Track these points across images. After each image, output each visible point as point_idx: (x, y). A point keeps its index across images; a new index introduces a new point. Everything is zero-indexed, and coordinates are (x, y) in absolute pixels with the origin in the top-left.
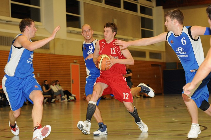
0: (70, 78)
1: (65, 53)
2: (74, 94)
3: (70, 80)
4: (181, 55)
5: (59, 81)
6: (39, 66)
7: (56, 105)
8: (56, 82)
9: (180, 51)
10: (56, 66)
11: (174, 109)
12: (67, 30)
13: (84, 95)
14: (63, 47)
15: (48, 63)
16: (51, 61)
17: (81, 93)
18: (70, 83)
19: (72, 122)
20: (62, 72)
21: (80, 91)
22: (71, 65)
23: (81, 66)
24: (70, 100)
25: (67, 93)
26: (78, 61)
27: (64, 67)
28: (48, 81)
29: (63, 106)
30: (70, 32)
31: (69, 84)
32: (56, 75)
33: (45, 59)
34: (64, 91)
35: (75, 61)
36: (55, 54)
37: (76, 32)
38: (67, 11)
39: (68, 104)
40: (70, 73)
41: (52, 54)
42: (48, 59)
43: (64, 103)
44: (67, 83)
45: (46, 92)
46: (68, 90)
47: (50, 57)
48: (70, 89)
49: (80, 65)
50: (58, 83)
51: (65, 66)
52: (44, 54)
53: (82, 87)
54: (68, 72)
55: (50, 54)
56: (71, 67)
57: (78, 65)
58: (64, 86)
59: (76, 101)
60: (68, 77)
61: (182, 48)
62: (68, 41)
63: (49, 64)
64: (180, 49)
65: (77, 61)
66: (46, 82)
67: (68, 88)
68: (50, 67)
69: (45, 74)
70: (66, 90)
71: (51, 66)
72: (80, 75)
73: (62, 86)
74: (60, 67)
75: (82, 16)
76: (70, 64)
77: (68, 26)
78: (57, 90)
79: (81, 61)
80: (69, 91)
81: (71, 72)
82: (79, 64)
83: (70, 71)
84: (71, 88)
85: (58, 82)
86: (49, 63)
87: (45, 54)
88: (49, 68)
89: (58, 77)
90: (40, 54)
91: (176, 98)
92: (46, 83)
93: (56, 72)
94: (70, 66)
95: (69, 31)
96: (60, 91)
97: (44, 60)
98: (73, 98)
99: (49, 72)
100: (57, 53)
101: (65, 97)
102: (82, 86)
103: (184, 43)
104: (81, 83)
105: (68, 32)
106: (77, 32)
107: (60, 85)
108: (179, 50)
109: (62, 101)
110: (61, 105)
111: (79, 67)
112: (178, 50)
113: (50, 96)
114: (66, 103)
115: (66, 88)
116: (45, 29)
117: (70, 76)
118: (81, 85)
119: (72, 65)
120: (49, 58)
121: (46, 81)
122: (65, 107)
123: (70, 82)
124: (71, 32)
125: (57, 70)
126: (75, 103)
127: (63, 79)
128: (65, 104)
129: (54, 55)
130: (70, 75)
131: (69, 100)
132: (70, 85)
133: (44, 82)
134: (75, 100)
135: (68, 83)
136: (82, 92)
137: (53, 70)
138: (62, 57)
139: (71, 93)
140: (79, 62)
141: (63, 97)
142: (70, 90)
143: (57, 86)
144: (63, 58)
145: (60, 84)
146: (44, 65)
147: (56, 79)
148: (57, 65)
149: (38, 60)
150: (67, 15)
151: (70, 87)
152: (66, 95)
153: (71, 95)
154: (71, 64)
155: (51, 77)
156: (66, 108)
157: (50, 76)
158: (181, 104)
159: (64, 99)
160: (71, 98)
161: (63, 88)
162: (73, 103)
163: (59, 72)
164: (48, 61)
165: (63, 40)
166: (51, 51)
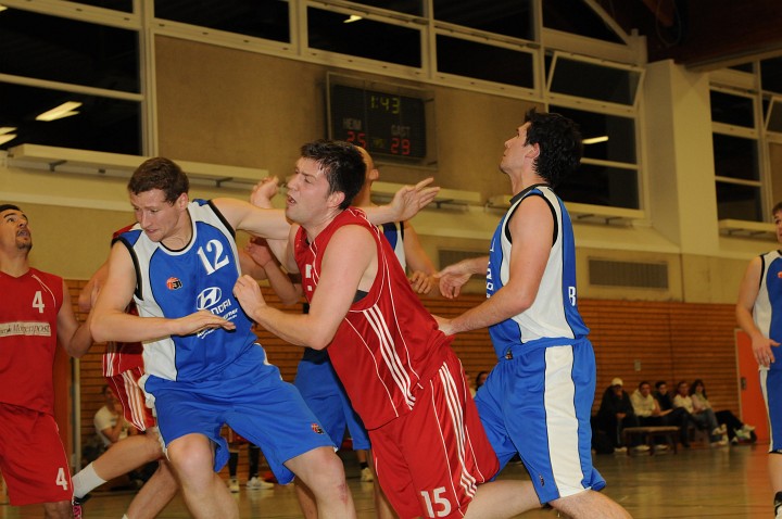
0: (735, 373)
3: (736, 379)
5: (704, 382)
6: (638, 338)
12: (720, 229)
14: (709, 280)
15: (664, 331)
16: (673, 322)
18: (737, 389)
20: (710, 355)
22: (736, 334)
24: (739, 439)
27: (716, 339)
28: (669, 383)
29: (718, 460)
30: (729, 234)
31: (733, 392)
32: (691, 366)
33: (656, 316)
34: (717, 414)
36: (683, 303)
37: (747, 234)
38: (718, 173)
39: (732, 454)
40: (734, 358)
41: (677, 302)
42: (664, 317)
44: (724, 387)
47: (671, 311)
48: (737, 405)
50: (699, 388)
51: (718, 336)
52: (651, 302)
54: (730, 355)
55: (670, 302)
56: (736, 339)
58: (717, 398)
59: (757, 442)
60: (728, 371)
62: (722, 261)
63: (667, 333)
66: (663, 386)
67: (728, 405)
68: (670, 341)
71: (673, 339)
73: (711, 398)
74: (703, 339)
75: (765, 184)
76: (733, 331)
77: (721, 217)
80: (734, 413)
81: (737, 355)
83: (734, 352)
84: (740, 402)
85: (702, 385)
86: (667, 328)
87: (656, 302)
88: (668, 344)
90: (640, 304)
92: (664, 389)
93: (689, 355)
94: (733, 336)
95: (727, 232)
97: (652, 319)
98: (748, 435)
99: (669, 355)
100: (691, 297)
101: (721, 430)
105: (722, 235)
106: (752, 234)
107: (705, 397)
109: (713, 445)
110: (711, 455)
113: (675, 428)
114: (726, 450)
115: (723, 403)
116: (652, 227)
117: (735, 368)
119: (739, 333)
120: (668, 314)
121: (663, 383)
122: (723, 463)
123: (736, 384)
124: (733, 233)
125: (695, 349)
126: (753, 449)
127: (714, 377)
128: (723, 454)
129: (684, 305)
130: (735, 363)
131: (735, 439)
132: (737, 394)
134: (752, 440)
135: (729, 389)
137: (679, 349)
139: (741, 419)
141: (718, 430)
142: (738, 410)
143: (694, 396)
144: (710, 312)
145: (707, 393)
146: (652, 336)
149: (634, 321)
150: (718, 184)
151: (737, 400)
152: (724, 426)
155: (675, 372)
156: (727, 465)
157: (673, 369)
159: (720, 437)
162: (746, 450)
163: (699, 355)
164: (666, 322)
165: (708, 257)
166: (674, 291)
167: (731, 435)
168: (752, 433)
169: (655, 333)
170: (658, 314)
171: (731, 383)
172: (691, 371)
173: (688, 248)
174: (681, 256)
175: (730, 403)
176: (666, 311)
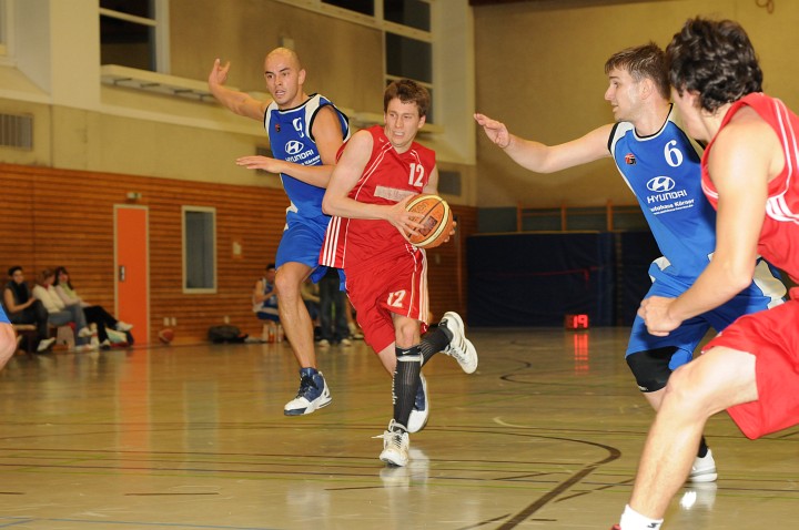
0: (112, 261)
1: (95, 164)
2: (127, 322)
3: (112, 267)
4: (666, 207)
5: (68, 270)
7: (56, 363)
8: (55, 276)
9: (662, 188)
10: (58, 214)
11: (501, 384)
12: (102, 76)
13: (163, 327)
14: (86, 142)
15: (25, 202)
16: (38, 192)
17: (152, 319)
18: (112, 280)
19: (118, 428)
20: (82, 236)
21: (148, 309)
22: (115, 212)
23: (156, 213)
24: (111, 342)
25: (100, 317)
26: (143, 196)
27: (90, 216)
28: (26, 270)
29: (84, 367)
30: (115, 85)
31: (107, 283)
32: (56, 249)
33: (14, 184)
34: (87, 310)
35: (131, 195)
36: (52, 169)
37: (136, 85)
38: (103, 4)
39: (102, 360)
40: (112, 241)
41: (43, 167)
42: (25, 185)
43: (88, 355)
44: (98, 277)
45: (17, 313)
46: (102, 304)
47: (35, 178)
48: (112, 300)
49: (151, 210)
50: (63, 277)
51: (93, 213)
52: (9, 165)
53: (156, 297)
54: (105, 237)
55: (35, 169)
56: (115, 217)
57: (143, 211)
58: (87, 290)
59: (133, 347)
60: (104, 257)
61: (668, 179)
62: (103, 118)
63: (29, 206)
64: (660, 181)
65: (139, 196)
66: (18, 272)
67: (101, 299)
68: (33, 217)
69: (14, 241)
70: (95, 304)
71: (36, 213)
72: (151, 248)
73: (81, 291)
74: (75, 215)
75: (161, 23)
76: (112, 207)
77: (105, 60)
78: (61, 304)
79: (154, 194)
80: (108, 310)
81: (116, 238)
82: (146, 208)
83: (112, 234)
84: (116, 297)
85: (65, 273)
86: (29, 199)
87: (16, 165)
88: (29, 221)
89: (63, 256)
91: (513, 343)
92: (19, 277)
93: (57, 235)
94: (111, 214)
95: (111, 82)
96: (70, 308)
97: (10, 187)
98: (122, 337)
99: (29, 234)
100: (63, 162)
101: (89, 331)
102: (157, 290)
103: (675, 161)
104: (152, 281)
105: (104, 84)
106: (142, 86)
107: (71, 288)
108: (660, 185)
109: (80, 348)
110: (76, 361)
111: (147, 219)
112: (656, 186)
113: (31, 327)
114: (96, 355)
115: (94, 297)
116: (15, 68)
117: (112, 253)
118: (152, 287)
119: (119, 210)
120: (31, 182)
121: (19, 268)
122: (91, 371)
123: (112, 273)
124: (119, 83)
125: (63, 228)
126: (128, 355)
127: (85, 263)
128: (91, 359)
129: (52, 172)
130: (111, 247)
131: (107, 342)
132: (113, 287)
133: (12, 272)
134: (129, 344)
135: (103, 280)
136: (158, 316)
137: (44, 228)
138: (83, 178)
139: (116, 317)
140: (147, 200)
141: (85, 331)
142: (112, 307)
143: (59, 288)
144: (85, 182)
145: (73, 284)
146: (10, 208)
147: (59, 264)
148: (63, 208)
150: (103, 19)
151: (113, 293)
152: (94, 326)
153: (113, 324)
154: (117, 206)
155: (37, 256)
156: (95, 374)
157: (34, 252)
158: (529, 365)
159: (88, 340)
160: (116, 336)
161: (86, 297)
162: (120, 355)
163: (68, 236)
164: (28, 192)
165: (86, 111)
166: (41, 153)
167: (102, 336)
168: (128, 334)
169: (13, 205)
170: (16, 180)
171: (107, 272)
172: (57, 256)
173: (59, 98)
174: (50, 107)
175: (103, 297)
176: (29, 178)
